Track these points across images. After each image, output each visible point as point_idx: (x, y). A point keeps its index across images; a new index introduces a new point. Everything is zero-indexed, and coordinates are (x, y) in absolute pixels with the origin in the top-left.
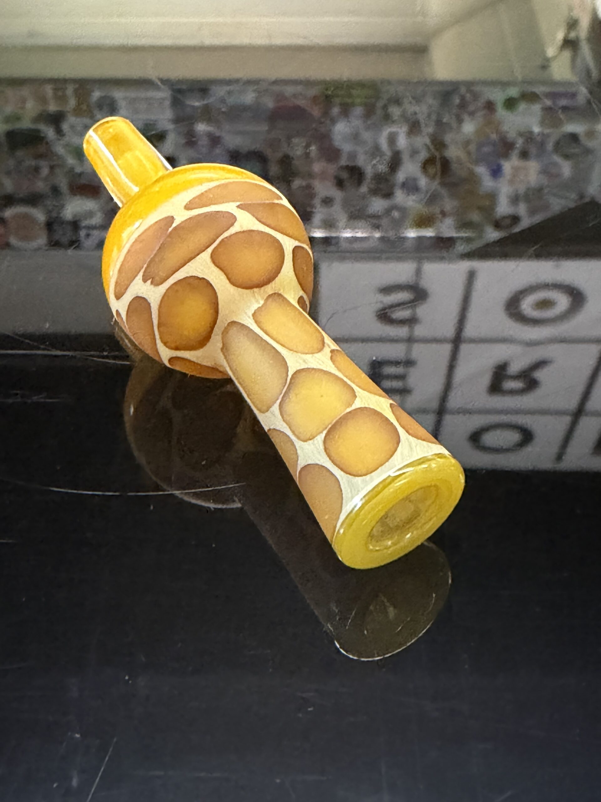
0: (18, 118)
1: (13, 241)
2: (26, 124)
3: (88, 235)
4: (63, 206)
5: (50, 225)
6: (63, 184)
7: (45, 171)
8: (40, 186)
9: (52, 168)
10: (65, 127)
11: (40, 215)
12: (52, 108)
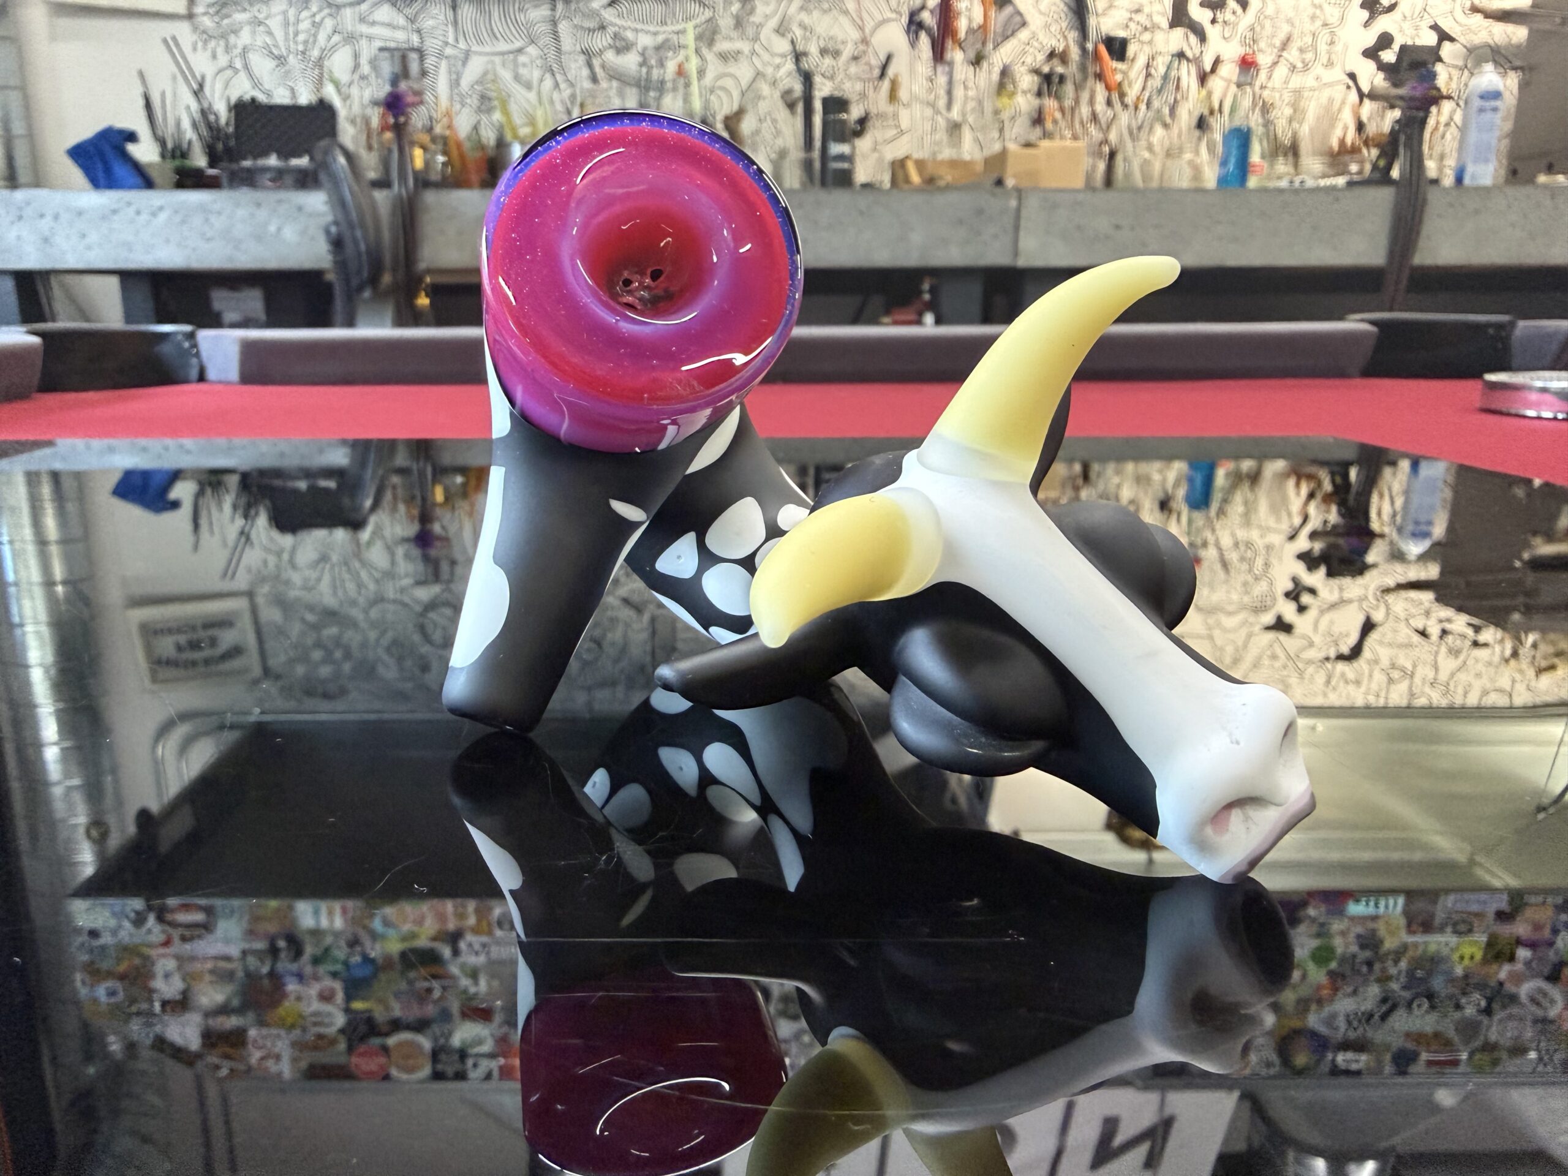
0: (413, 936)
1: (394, 1072)
2: (422, 942)
3: (475, 1065)
4: (450, 1034)
5: (435, 1055)
6: (455, 1007)
7: (437, 994)
8: (430, 1010)
9: (444, 988)
10: (462, 945)
11: (425, 1042)
12: (451, 926)
